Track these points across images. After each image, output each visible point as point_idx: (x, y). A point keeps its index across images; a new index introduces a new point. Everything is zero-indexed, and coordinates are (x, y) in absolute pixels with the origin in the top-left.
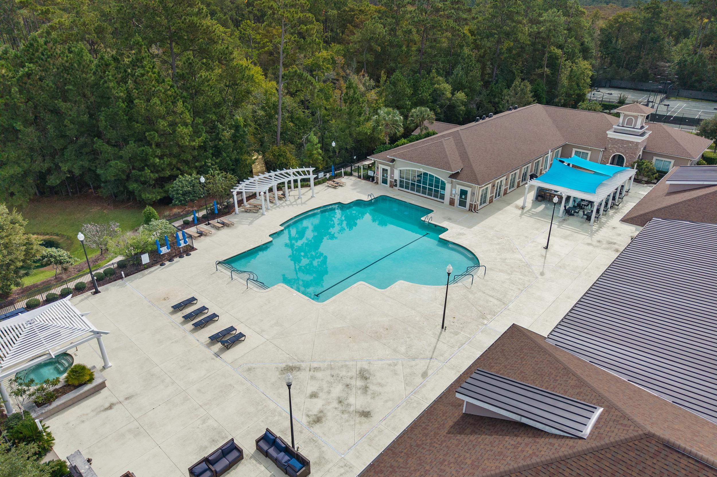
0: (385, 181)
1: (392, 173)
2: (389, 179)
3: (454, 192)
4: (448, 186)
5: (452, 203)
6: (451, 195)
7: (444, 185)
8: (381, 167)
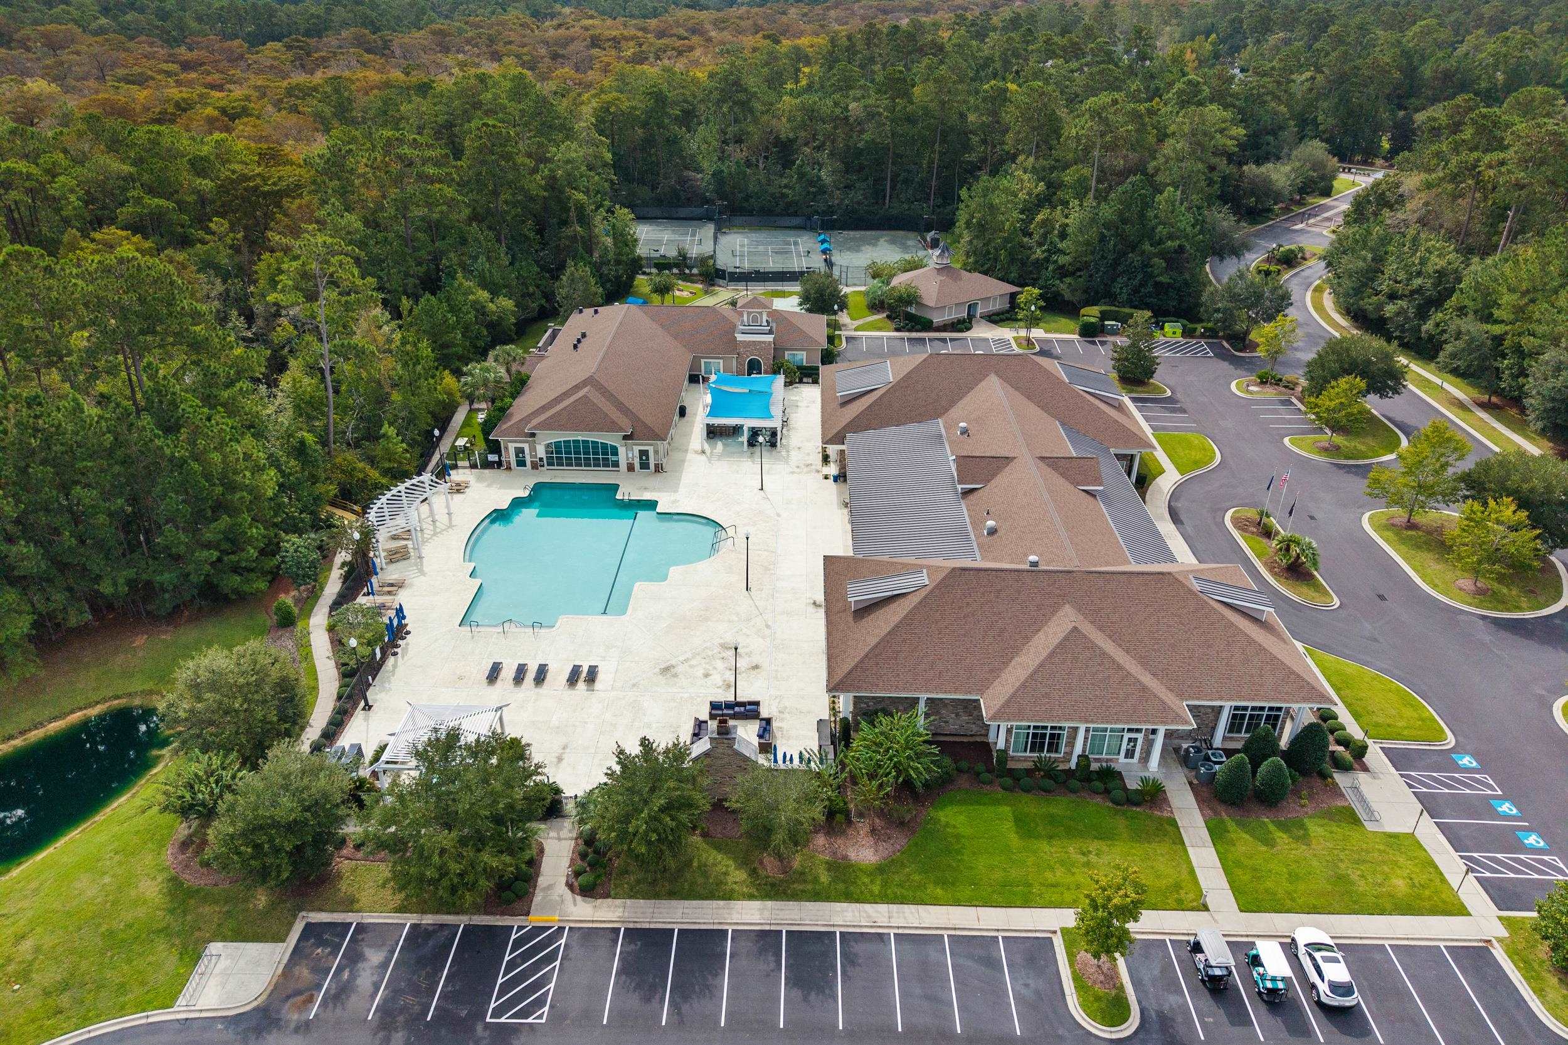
0: (521, 463)
1: (533, 449)
2: (528, 460)
3: (630, 455)
4: (622, 451)
5: (631, 468)
6: (628, 459)
7: (615, 451)
8: (512, 447)
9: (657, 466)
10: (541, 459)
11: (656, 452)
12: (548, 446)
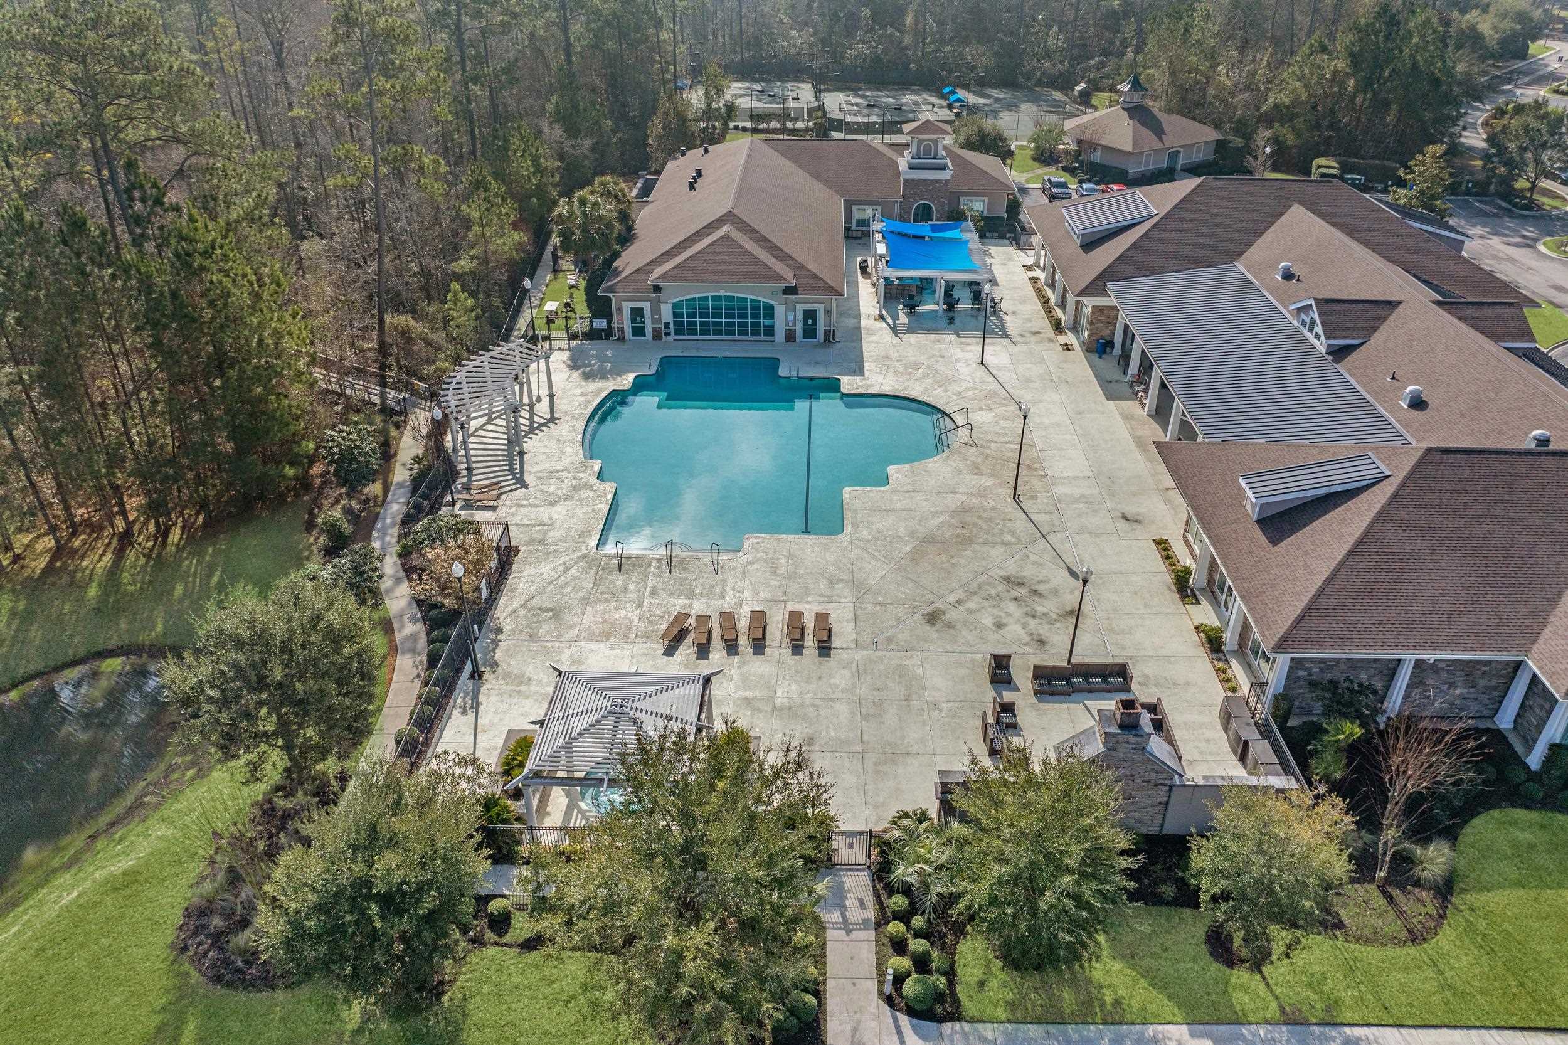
0: (639, 332)
2: (649, 327)
3: (791, 318)
4: (780, 311)
5: (790, 336)
6: (787, 324)
7: (770, 311)
8: (627, 306)
9: (827, 333)
10: (667, 325)
11: (828, 312)
12: (675, 305)
